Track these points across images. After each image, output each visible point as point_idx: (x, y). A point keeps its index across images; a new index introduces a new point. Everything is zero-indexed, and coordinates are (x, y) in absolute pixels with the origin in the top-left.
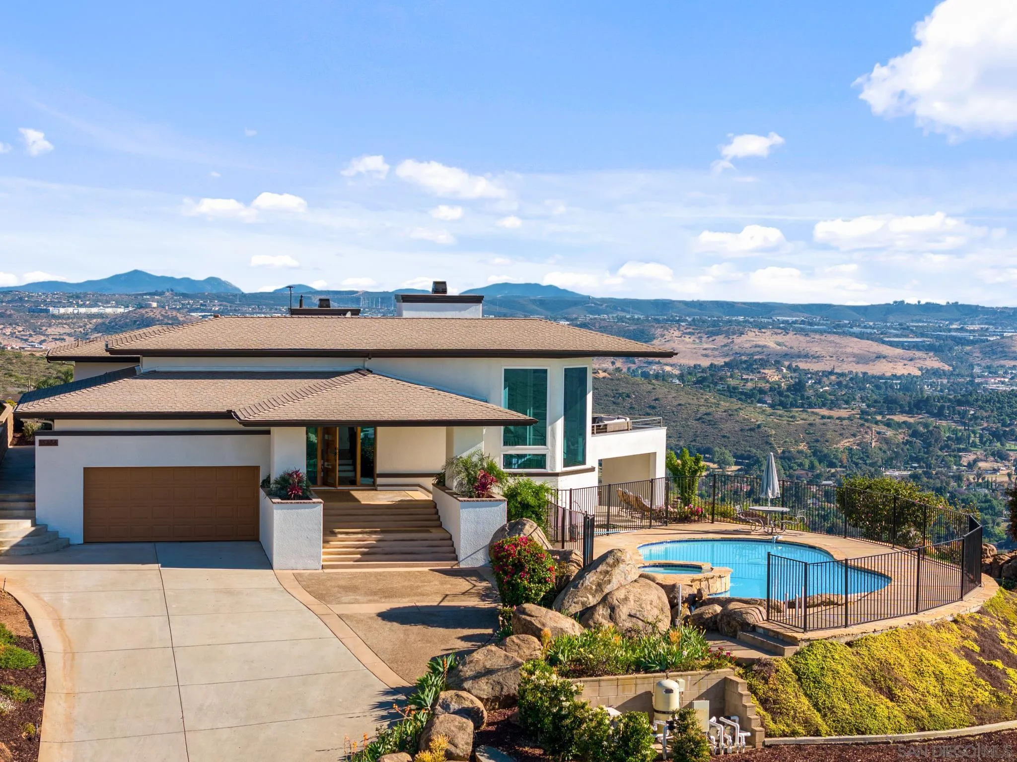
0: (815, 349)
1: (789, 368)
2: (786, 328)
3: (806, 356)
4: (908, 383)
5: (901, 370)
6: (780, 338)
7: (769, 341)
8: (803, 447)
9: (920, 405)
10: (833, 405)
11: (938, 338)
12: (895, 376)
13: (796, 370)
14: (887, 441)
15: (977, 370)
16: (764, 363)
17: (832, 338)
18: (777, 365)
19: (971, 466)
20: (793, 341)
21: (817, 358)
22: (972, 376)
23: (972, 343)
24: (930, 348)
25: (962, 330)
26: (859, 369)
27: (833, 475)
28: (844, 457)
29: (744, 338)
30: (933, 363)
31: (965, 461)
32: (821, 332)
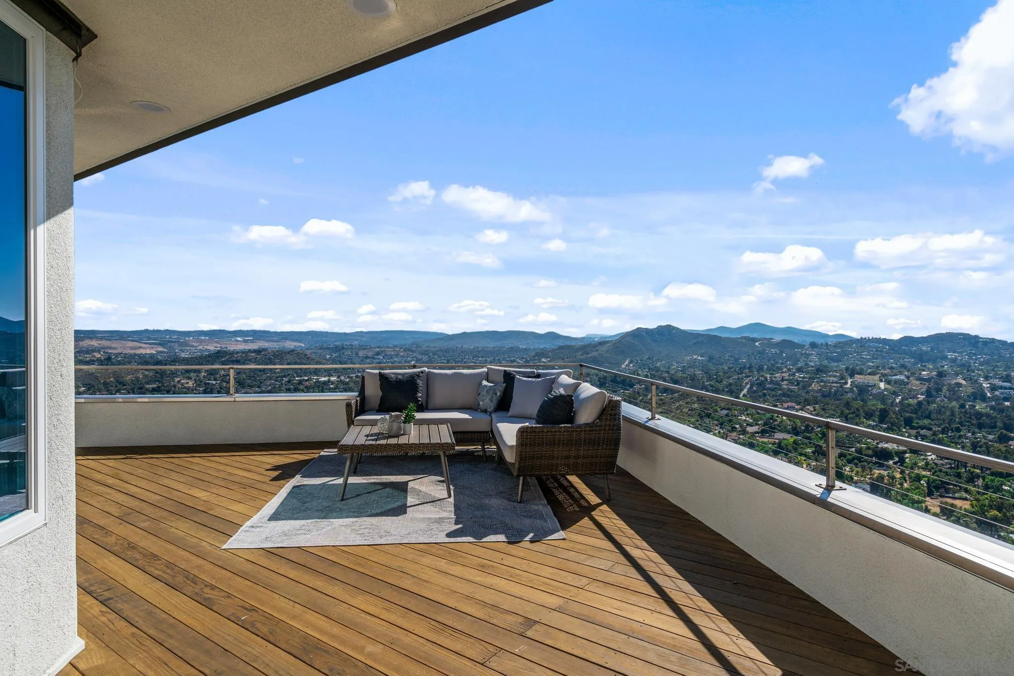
0: (114, 345)
1: (104, 352)
2: (102, 339)
3: (111, 348)
4: (152, 356)
5: (148, 351)
6: (99, 342)
7: (95, 343)
8: (112, 379)
9: (158, 363)
10: (124, 364)
11: (162, 341)
12: (146, 354)
13: (107, 353)
14: (146, 376)
15: (177, 351)
16: (94, 351)
17: (121, 341)
18: (99, 351)
19: (178, 382)
20: (105, 343)
21: (115, 348)
22: (176, 353)
23: (175, 342)
24: (159, 344)
25: (170, 338)
26: (133, 352)
27: (126, 389)
28: (129, 382)
29: (84, 342)
30: (161, 349)
31: (176, 381)
32: (116, 340)
